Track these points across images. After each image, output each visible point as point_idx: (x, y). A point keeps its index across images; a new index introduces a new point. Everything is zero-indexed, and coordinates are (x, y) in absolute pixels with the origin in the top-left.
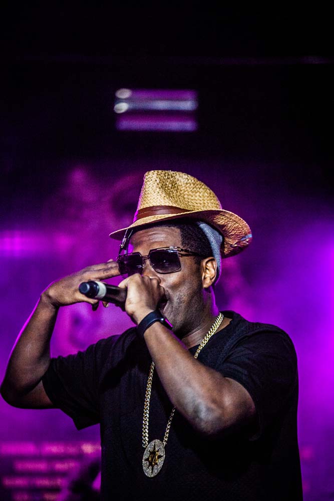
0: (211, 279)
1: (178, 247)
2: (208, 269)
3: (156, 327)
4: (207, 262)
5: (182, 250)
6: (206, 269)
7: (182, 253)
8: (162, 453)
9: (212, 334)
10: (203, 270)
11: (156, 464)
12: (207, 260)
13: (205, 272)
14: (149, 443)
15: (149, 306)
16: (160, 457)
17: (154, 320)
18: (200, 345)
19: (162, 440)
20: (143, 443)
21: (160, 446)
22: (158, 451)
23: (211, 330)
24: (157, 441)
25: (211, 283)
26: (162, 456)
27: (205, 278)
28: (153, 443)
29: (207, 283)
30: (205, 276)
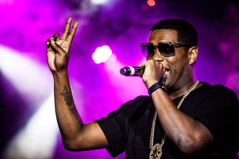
0: (194, 59)
1: (174, 43)
2: (193, 53)
3: (159, 91)
4: (192, 49)
5: (176, 44)
6: (192, 53)
7: (176, 45)
8: (160, 150)
9: (192, 90)
10: (189, 54)
11: (157, 157)
12: (192, 48)
13: (191, 55)
14: (153, 146)
15: (156, 78)
16: (159, 153)
17: (158, 87)
18: (184, 95)
19: (160, 143)
20: (150, 146)
21: (159, 147)
22: (158, 150)
23: (192, 88)
24: (158, 145)
25: (194, 61)
26: (160, 152)
27: (190, 58)
28: (155, 146)
29: (192, 61)
30: (190, 57)
